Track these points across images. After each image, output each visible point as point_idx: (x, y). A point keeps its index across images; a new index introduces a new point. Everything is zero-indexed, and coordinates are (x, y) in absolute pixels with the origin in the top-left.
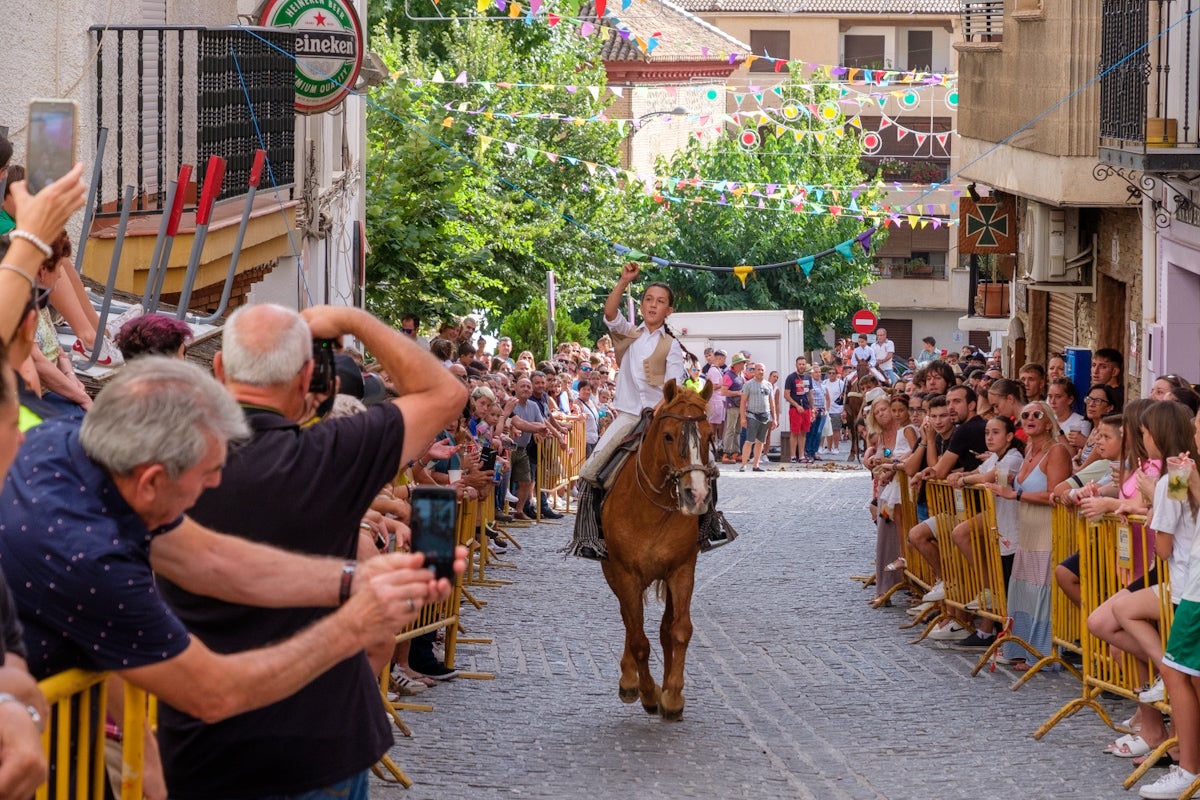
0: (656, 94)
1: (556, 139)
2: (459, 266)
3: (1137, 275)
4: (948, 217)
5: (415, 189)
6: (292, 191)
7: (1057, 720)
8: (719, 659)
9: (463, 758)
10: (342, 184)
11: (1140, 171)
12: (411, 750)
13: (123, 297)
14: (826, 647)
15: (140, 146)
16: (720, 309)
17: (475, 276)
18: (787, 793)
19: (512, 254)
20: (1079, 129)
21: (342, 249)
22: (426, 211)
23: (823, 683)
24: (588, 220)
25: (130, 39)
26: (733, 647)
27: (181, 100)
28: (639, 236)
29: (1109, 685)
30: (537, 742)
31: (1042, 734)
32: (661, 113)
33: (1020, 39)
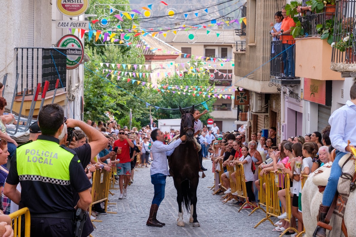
0: (157, 64)
2: (108, 108)
3: (280, 110)
4: (231, 95)
5: (96, 88)
6: (66, 89)
7: (260, 223)
10: (78, 87)
11: (280, 84)
12: (96, 232)
13: (23, 116)
14: (201, 205)
15: (27, 78)
16: (173, 118)
17: (111, 110)
19: (121, 104)
20: (265, 74)
21: (78, 103)
22: (99, 94)
23: (201, 214)
24: (140, 96)
25: (25, 51)
27: (38, 66)
28: (153, 100)
29: (273, 214)
30: (128, 230)
31: (256, 227)
32: (158, 68)
33: (250, 50)
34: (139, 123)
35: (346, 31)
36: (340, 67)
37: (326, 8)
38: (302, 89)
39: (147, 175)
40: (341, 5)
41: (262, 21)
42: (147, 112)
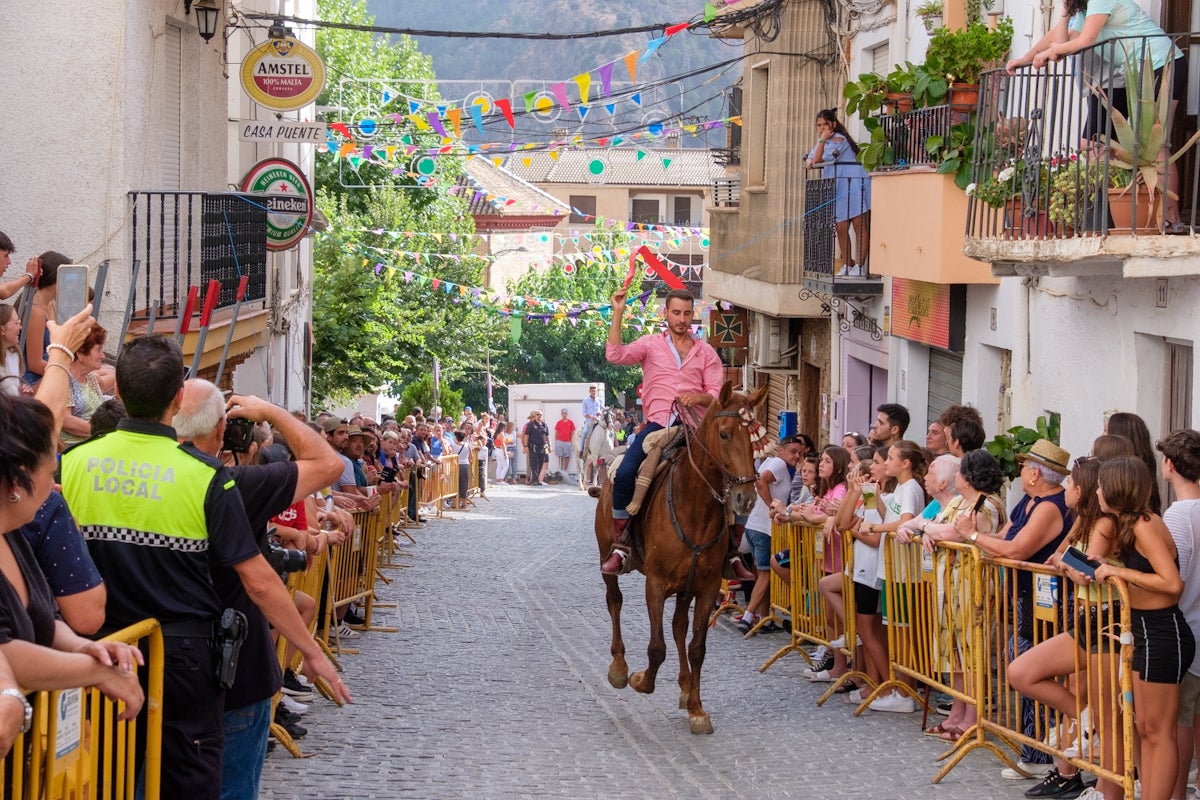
0: (507, 238)
1: (441, 267)
2: (375, 353)
3: (827, 363)
5: (345, 301)
6: (264, 303)
7: (775, 659)
8: (549, 619)
9: (378, 685)
10: (297, 298)
11: (830, 293)
15: (162, 272)
16: (548, 382)
17: (385, 359)
18: (596, 709)
19: (410, 345)
20: (790, 266)
21: (296, 341)
22: (353, 315)
24: (461, 322)
25: (156, 200)
26: (558, 610)
27: (190, 241)
28: (495, 333)
30: (428, 675)
31: (765, 669)
32: (510, 251)
33: (751, 205)
34: (458, 395)
35: (1005, 154)
36: (988, 248)
37: (954, 92)
38: (887, 308)
39: (479, 531)
40: (993, 85)
41: (784, 128)
42: (480, 366)
